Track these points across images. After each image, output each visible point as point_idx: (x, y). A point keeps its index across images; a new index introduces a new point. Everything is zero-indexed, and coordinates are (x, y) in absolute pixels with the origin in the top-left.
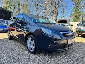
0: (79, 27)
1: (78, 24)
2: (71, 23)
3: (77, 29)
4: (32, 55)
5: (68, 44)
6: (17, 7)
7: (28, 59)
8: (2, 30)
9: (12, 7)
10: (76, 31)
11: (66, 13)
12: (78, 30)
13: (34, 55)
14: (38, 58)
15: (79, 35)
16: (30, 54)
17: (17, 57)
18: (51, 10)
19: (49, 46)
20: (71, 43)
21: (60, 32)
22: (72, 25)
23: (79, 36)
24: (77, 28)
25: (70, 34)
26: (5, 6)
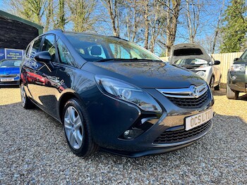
0: (238, 68)
1: (237, 59)
2: (217, 57)
3: (232, 75)
4: (77, 158)
5: (187, 129)
6: (57, 11)
7: (61, 173)
8: (13, 80)
9: (42, 12)
10: (229, 81)
11: (201, 25)
12: (234, 78)
13: (82, 161)
14: (92, 169)
15: (237, 93)
16: (71, 154)
17: (31, 166)
18: (156, 18)
19: (122, 136)
20: (198, 125)
21: (162, 91)
22: (217, 63)
23: (237, 98)
24: (231, 73)
25: (197, 95)
26: (24, 11)
